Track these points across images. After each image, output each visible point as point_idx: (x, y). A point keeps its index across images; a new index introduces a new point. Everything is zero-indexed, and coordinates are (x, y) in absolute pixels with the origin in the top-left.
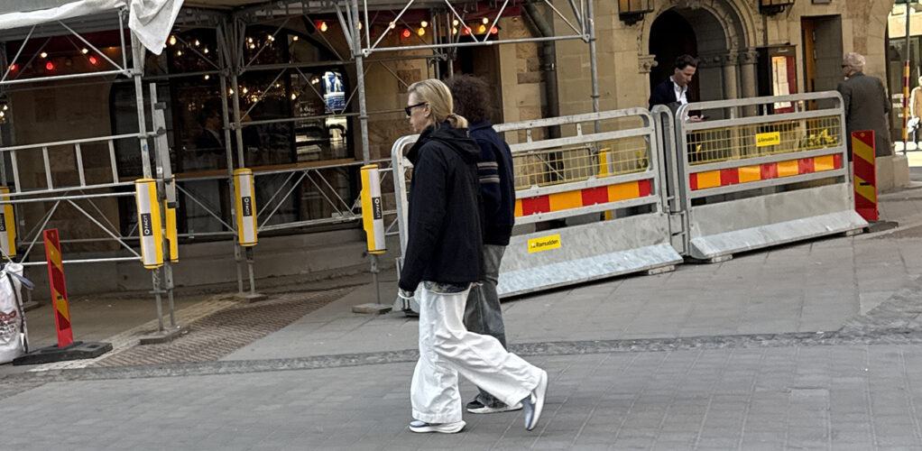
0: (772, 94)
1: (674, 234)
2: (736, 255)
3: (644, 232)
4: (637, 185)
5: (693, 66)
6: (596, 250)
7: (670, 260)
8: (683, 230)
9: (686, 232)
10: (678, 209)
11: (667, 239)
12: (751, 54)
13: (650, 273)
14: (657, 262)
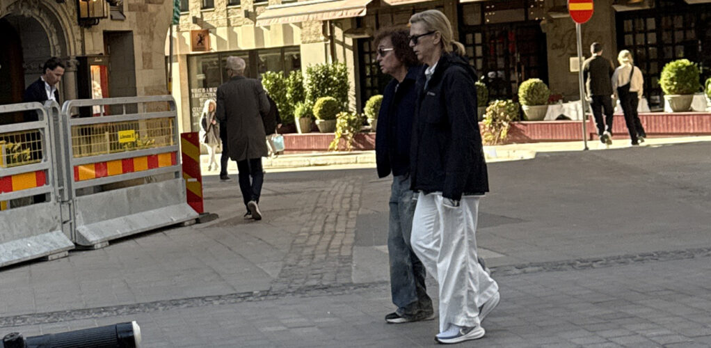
0: (91, 98)
1: (65, 222)
2: (112, 242)
3: (42, 220)
4: (34, 176)
5: (63, 67)
6: (5, 238)
7: (65, 246)
8: (71, 219)
9: (72, 221)
10: (66, 199)
11: (59, 227)
12: (73, 61)
13: (50, 258)
14: (55, 249)
